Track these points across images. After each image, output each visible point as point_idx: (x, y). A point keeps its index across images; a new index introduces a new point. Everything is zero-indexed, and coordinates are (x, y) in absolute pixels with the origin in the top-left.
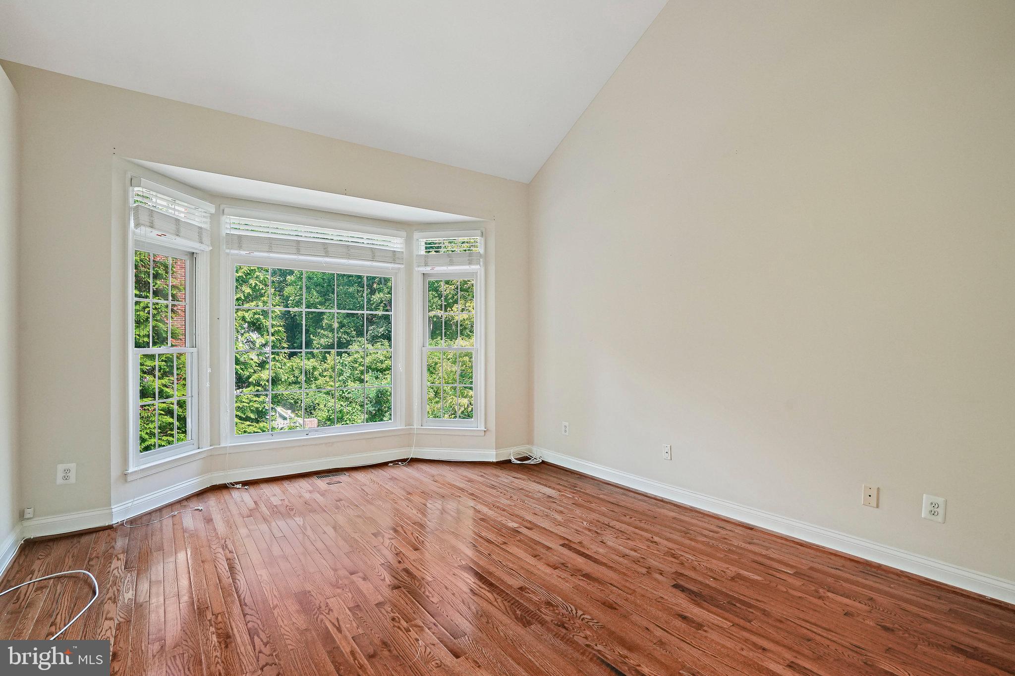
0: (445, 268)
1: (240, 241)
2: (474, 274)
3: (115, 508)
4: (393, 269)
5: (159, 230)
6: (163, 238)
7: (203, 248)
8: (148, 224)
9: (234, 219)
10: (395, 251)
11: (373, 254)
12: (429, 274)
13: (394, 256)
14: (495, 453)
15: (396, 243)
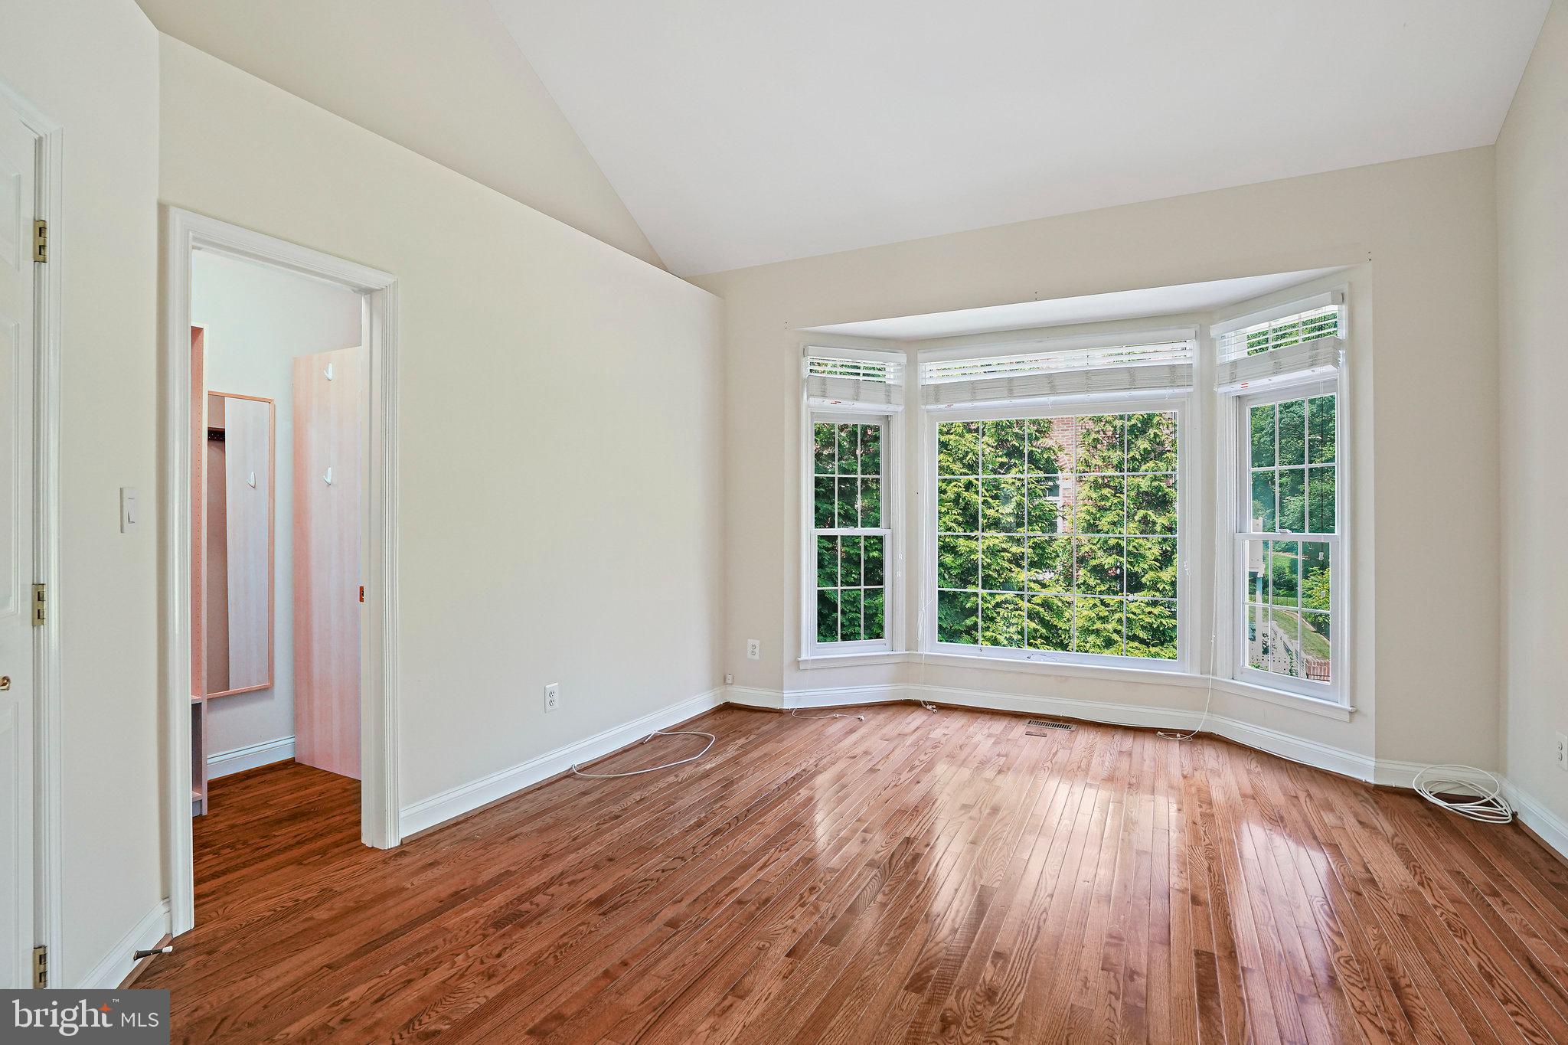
0: (1265, 381)
1: (937, 392)
2: (1332, 384)
3: (788, 694)
4: (1172, 396)
5: (831, 398)
6: (838, 405)
7: (896, 408)
8: (820, 393)
9: (934, 366)
10: (1174, 366)
11: (1132, 377)
12: (1249, 395)
13: (1174, 374)
14: (1373, 764)
15: (1181, 352)
